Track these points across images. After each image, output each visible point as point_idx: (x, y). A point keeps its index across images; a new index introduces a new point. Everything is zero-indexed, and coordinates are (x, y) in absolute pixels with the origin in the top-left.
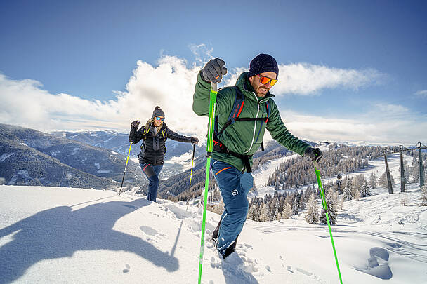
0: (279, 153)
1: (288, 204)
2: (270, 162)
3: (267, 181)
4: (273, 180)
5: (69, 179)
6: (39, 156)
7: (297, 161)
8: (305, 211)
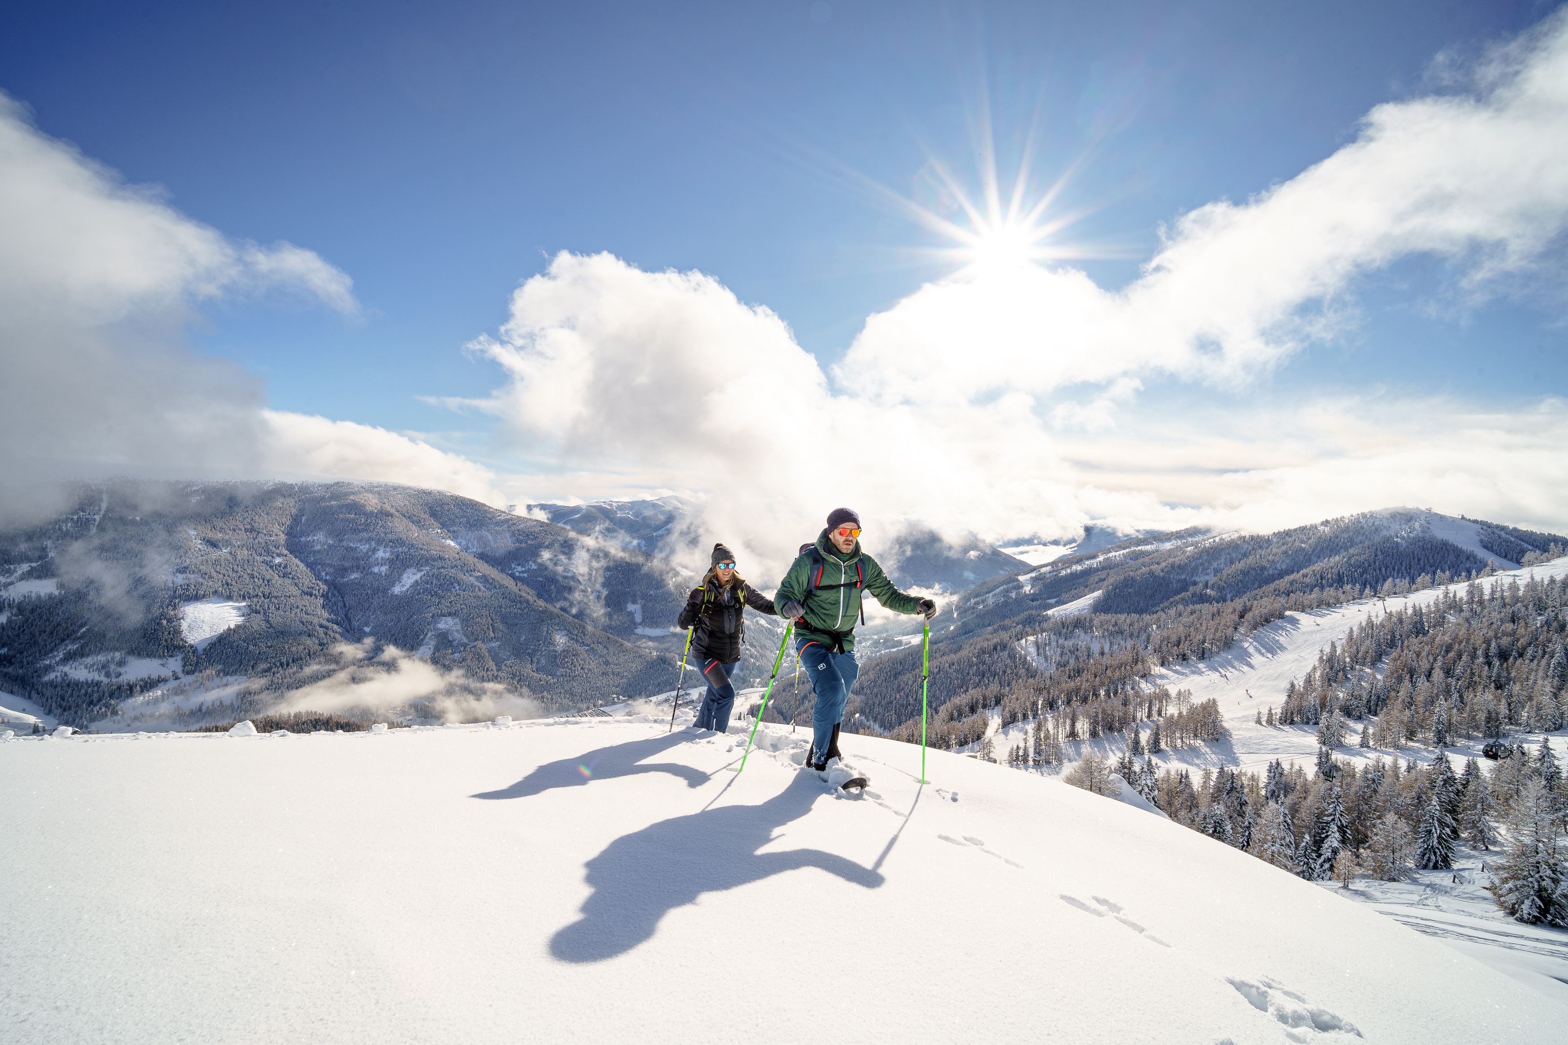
0: (1339, 581)
1: (1390, 818)
2: (1294, 621)
3: (1278, 702)
4: (1313, 699)
5: (559, 648)
6: (485, 579)
7: (1440, 621)
8: (1490, 860)
